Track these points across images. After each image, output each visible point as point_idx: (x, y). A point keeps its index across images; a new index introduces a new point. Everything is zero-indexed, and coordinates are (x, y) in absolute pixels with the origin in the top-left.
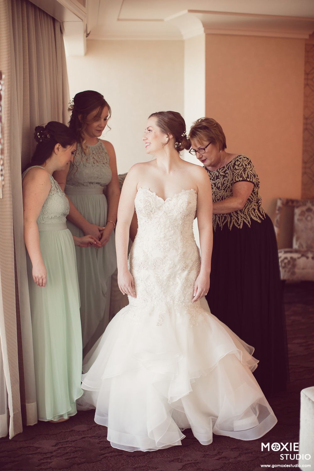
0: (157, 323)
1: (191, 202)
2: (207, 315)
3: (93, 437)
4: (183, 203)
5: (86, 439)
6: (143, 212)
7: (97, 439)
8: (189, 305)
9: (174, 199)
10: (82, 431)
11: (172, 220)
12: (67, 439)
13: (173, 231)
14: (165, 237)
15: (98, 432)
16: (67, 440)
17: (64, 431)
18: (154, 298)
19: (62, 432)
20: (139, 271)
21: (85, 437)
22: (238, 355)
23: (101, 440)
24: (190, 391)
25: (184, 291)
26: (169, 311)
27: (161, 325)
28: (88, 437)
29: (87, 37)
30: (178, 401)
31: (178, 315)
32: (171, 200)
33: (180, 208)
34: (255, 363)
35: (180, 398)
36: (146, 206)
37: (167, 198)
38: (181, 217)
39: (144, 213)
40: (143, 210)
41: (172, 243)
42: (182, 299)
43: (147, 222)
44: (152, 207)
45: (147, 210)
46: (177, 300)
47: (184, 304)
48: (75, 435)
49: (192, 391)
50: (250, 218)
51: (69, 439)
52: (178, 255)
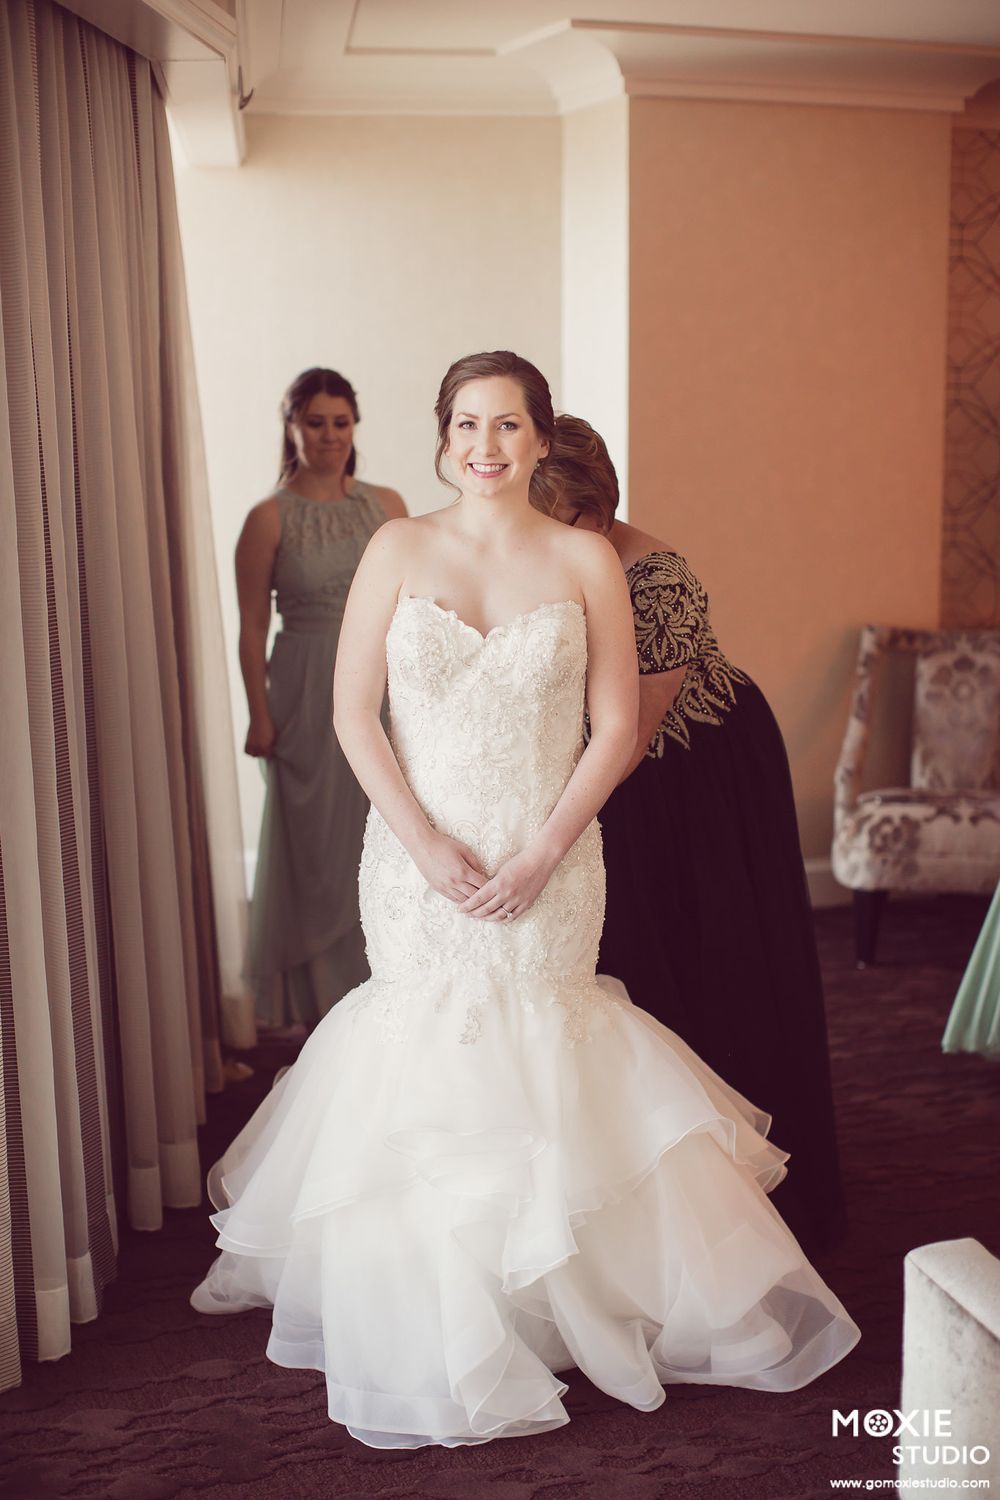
0: (463, 1035)
1: (569, 640)
2: (620, 1008)
3: (249, 1397)
4: (541, 643)
5: (227, 1404)
6: (417, 672)
7: (260, 1406)
8: (563, 979)
9: (515, 631)
10: (214, 1381)
11: (508, 699)
12: (167, 1405)
13: (511, 736)
14: (485, 755)
15: (265, 1383)
16: (165, 1409)
17: (157, 1379)
18: (450, 954)
19: (149, 1382)
20: (402, 867)
21: (222, 1400)
22: (722, 1138)
23: (276, 1409)
24: (569, 1254)
25: (547, 933)
26: (500, 996)
27: (474, 1041)
28: (233, 1398)
29: (241, 107)
30: (533, 1284)
31: (529, 1008)
32: (504, 636)
33: (533, 659)
34: (777, 1163)
35: (539, 1276)
36: (427, 654)
37: (490, 629)
38: (536, 689)
39: (419, 676)
40: (417, 666)
41: (507, 773)
42: (541, 955)
43: (429, 706)
44: (447, 657)
45: (428, 666)
46: (523, 960)
47: (546, 976)
48: (191, 1393)
49: (577, 1252)
50: (684, 720)
51: (170, 1406)
52: (527, 813)
